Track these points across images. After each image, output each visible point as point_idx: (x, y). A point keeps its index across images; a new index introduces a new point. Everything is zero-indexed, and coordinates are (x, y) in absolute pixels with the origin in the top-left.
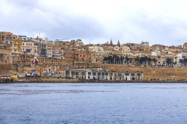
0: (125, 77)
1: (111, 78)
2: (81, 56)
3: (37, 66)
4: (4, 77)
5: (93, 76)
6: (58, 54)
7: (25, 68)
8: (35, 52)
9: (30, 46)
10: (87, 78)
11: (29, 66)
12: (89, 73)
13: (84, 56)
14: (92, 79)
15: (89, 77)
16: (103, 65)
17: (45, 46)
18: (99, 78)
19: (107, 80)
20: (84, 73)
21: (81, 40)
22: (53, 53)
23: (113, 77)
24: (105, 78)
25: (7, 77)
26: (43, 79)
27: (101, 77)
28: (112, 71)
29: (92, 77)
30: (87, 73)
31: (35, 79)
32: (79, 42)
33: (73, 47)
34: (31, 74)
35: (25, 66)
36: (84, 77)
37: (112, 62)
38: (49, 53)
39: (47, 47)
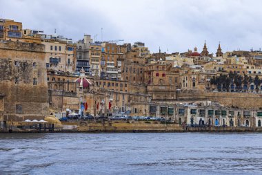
0: (257, 119)
1: (231, 123)
2: (157, 75)
3: (88, 95)
4: (32, 118)
5: (199, 118)
6: (112, 69)
7: (65, 98)
8: (68, 64)
9: (58, 51)
10: (189, 122)
11: (73, 94)
12: (193, 112)
13: (164, 75)
14: (198, 123)
15: (192, 120)
16: (210, 94)
17: (86, 52)
18: (210, 121)
19: (224, 126)
20: (182, 111)
21: (143, 44)
22: (102, 67)
23: (234, 119)
24: (221, 124)
25: (38, 119)
26: (117, 125)
27: (213, 119)
28: (233, 107)
29: (197, 120)
30: (189, 110)
31: (99, 125)
32: (139, 47)
33: (135, 56)
34: (77, 111)
35: (65, 94)
36: (183, 120)
37: (226, 88)
38: (95, 67)
39: (89, 55)
